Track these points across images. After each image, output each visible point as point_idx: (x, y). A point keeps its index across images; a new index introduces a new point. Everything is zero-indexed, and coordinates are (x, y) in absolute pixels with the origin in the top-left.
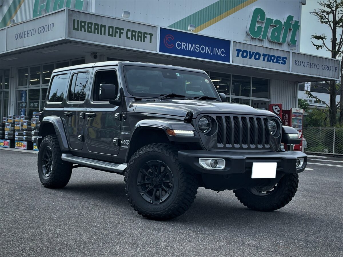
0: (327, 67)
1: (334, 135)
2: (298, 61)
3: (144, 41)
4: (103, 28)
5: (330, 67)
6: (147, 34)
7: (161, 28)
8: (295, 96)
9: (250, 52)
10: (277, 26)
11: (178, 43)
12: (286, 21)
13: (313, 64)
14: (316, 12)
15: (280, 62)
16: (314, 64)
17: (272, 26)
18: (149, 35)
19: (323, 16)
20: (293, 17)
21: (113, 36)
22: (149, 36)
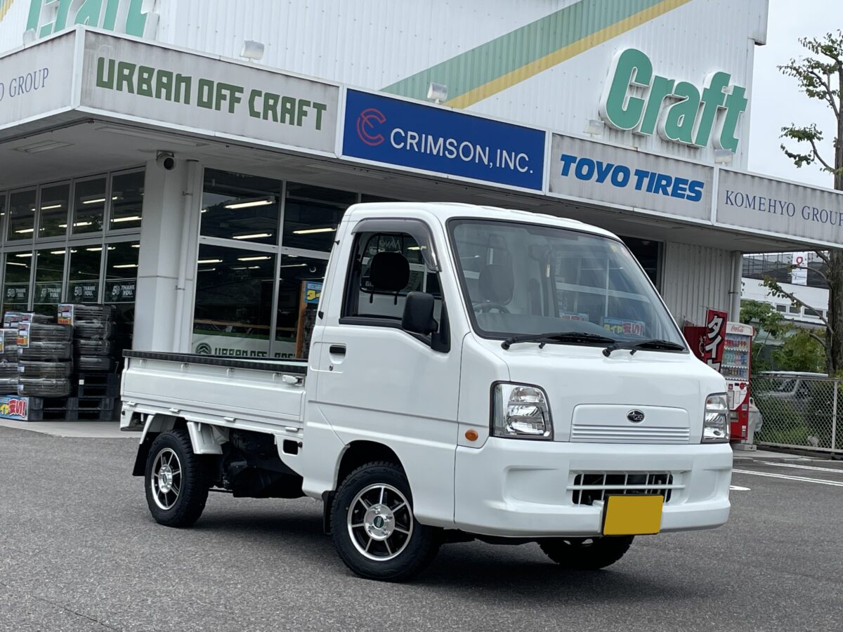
0: (816, 213)
1: (835, 398)
2: (734, 195)
3: (299, 124)
4: (183, 85)
5: (824, 213)
6: (309, 106)
7: (348, 89)
8: (732, 291)
9: (600, 164)
10: (684, 99)
11: (397, 133)
12: (708, 87)
13: (778, 203)
14: (794, 65)
15: (684, 195)
16: (780, 202)
17: (670, 98)
18: (314, 107)
19: (813, 75)
20: (728, 76)
21: (211, 108)
22: (316, 110)
